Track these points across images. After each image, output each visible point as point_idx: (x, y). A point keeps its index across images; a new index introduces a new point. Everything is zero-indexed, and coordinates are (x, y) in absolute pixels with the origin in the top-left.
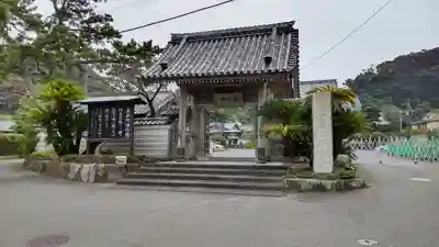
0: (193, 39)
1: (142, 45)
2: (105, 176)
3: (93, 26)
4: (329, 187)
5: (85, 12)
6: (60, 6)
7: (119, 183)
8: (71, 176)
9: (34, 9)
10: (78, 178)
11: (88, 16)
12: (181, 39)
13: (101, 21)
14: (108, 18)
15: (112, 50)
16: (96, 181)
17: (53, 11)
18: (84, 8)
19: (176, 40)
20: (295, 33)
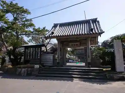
0: (62, 25)
1: (42, 29)
2: (31, 73)
3: (26, 23)
5: (24, 18)
6: (15, 16)
9: (7, 17)
11: (24, 20)
12: (57, 25)
14: (31, 20)
15: (32, 31)
17: (13, 18)
18: (23, 17)
19: (55, 26)
20: (98, 22)
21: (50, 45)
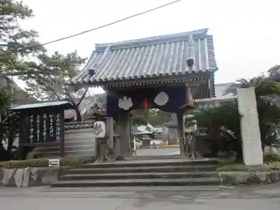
0: (115, 48)
2: (39, 179)
4: (263, 179)
5: (13, 28)
7: (54, 186)
8: (5, 181)
10: (12, 184)
12: (105, 48)
13: (26, 37)
14: (33, 33)
16: (29, 186)
18: (11, 24)
19: (100, 50)
20: (210, 39)
21: (89, 101)
